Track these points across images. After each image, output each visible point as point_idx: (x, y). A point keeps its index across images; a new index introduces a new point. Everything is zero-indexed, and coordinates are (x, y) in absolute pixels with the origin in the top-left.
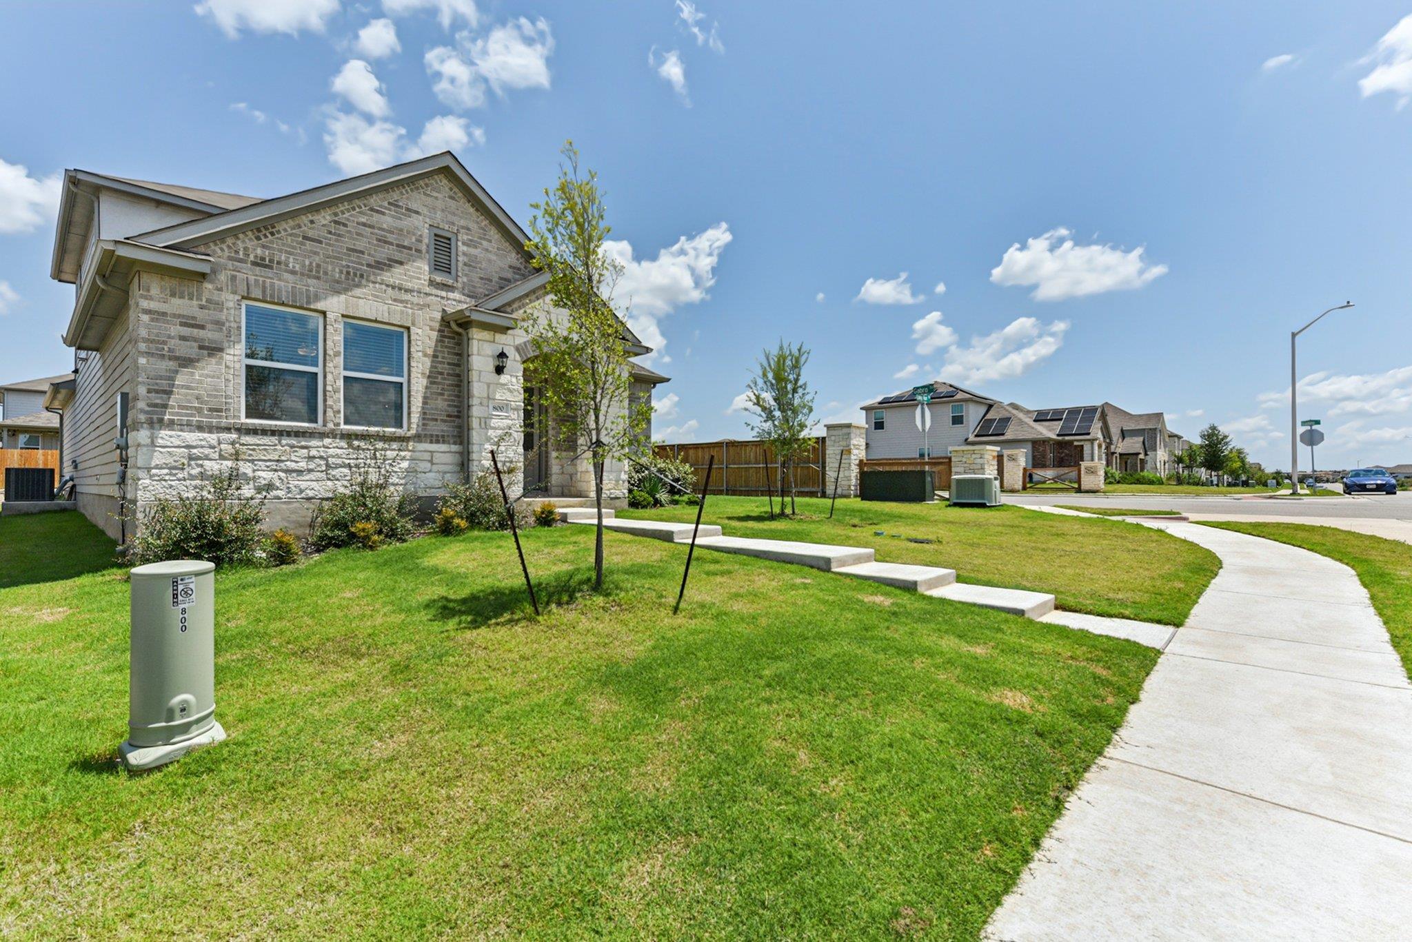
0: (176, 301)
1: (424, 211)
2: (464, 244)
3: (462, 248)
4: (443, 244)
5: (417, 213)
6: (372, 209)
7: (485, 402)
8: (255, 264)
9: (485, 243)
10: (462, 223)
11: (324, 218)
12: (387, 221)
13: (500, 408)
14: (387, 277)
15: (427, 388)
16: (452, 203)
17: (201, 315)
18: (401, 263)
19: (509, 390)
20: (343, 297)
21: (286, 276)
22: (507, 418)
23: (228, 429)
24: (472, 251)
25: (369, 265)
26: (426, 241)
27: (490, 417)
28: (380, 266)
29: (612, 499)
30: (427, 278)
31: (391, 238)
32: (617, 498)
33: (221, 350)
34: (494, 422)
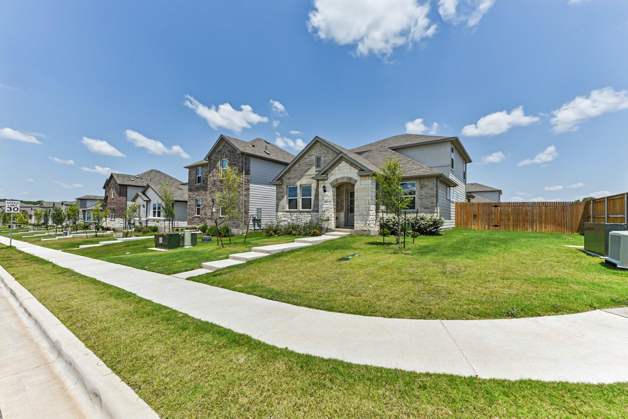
0: (280, 189)
1: (314, 153)
2: (323, 158)
3: (323, 159)
4: (318, 159)
5: (313, 155)
6: (305, 159)
7: (322, 201)
8: (288, 179)
9: (328, 155)
10: (323, 152)
11: (297, 165)
12: (307, 160)
13: (326, 202)
14: (308, 173)
15: (314, 198)
16: (321, 148)
17: (282, 191)
18: (310, 169)
19: (328, 196)
20: (300, 181)
21: (292, 179)
22: (327, 204)
23: (284, 212)
24: (325, 159)
25: (304, 172)
26: (315, 161)
27: (323, 205)
28: (306, 171)
29: (363, 231)
30: (315, 170)
31: (308, 164)
32: (365, 231)
33: (284, 197)
34: (324, 206)
